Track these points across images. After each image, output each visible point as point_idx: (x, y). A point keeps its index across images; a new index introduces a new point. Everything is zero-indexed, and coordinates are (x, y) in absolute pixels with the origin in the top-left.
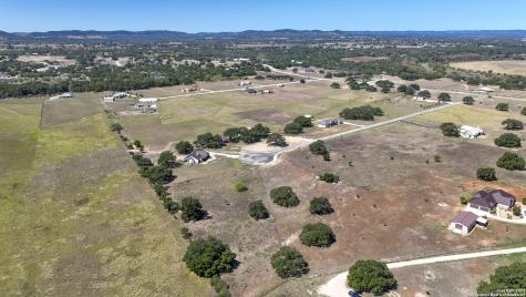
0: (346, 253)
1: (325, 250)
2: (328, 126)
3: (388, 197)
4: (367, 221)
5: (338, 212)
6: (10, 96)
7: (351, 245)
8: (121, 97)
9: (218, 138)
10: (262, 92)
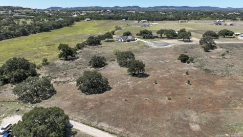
6: (105, 19)
8: (144, 22)
9: (150, 33)
10: (225, 25)
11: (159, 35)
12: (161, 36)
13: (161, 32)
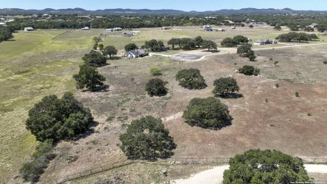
0: (240, 139)
1: (211, 132)
2: (262, 43)
3: (317, 89)
4: (283, 108)
5: (246, 97)
7: (251, 131)
8: (118, 30)
10: (217, 31)
11: (171, 46)
12: (173, 47)
13: (173, 42)
